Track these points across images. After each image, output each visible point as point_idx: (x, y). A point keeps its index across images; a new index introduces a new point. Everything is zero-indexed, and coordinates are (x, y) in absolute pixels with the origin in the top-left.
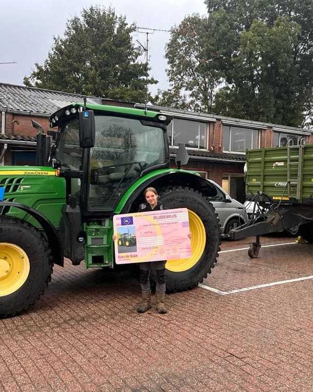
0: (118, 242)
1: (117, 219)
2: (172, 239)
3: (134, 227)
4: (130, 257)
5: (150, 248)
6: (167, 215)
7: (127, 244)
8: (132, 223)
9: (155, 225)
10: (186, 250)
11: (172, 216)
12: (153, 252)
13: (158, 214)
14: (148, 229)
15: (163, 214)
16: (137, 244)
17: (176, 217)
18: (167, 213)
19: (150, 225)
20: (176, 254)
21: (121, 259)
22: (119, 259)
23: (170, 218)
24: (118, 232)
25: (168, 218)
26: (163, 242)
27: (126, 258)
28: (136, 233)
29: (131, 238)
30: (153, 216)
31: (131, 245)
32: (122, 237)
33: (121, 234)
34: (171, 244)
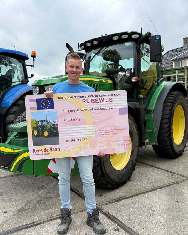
0: (33, 132)
1: (31, 101)
2: (107, 128)
4: (49, 149)
5: (78, 140)
6: (100, 98)
7: (46, 134)
8: (52, 107)
9: (85, 110)
10: (123, 143)
11: (107, 100)
13: (89, 96)
15: (94, 96)
16: (60, 135)
17: (112, 100)
18: (100, 96)
20: (110, 147)
21: (39, 153)
22: (35, 153)
23: (104, 103)
24: (33, 118)
25: (102, 103)
26: (94, 133)
27: (44, 153)
28: (58, 120)
29: (50, 126)
30: (82, 99)
31: (52, 135)
32: (38, 125)
33: (37, 120)
34: (105, 135)
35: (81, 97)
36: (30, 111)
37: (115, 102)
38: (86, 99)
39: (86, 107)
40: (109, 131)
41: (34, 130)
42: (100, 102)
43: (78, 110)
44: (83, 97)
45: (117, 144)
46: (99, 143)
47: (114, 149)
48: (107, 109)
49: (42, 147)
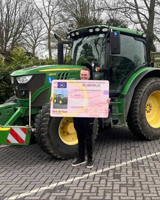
0: (54, 100)
1: (55, 83)
2: (96, 102)
3: (67, 90)
4: (61, 111)
5: (78, 107)
6: (93, 84)
7: (61, 102)
8: (66, 87)
9: (84, 90)
10: (104, 111)
11: (97, 85)
12: (80, 110)
14: (77, 93)
16: (68, 104)
20: (97, 114)
21: (55, 113)
22: (53, 113)
23: (95, 87)
24: (55, 93)
25: (94, 87)
26: (88, 104)
28: (68, 95)
29: (64, 98)
31: (64, 103)
32: (57, 97)
33: (57, 94)
34: (94, 106)
35: (82, 82)
36: (53, 89)
37: (101, 87)
38: (85, 84)
39: (84, 88)
40: (97, 104)
41: (54, 99)
42: (93, 86)
43: (80, 90)
44: (83, 83)
45: (101, 112)
46: (90, 110)
48: (96, 91)
49: (58, 110)
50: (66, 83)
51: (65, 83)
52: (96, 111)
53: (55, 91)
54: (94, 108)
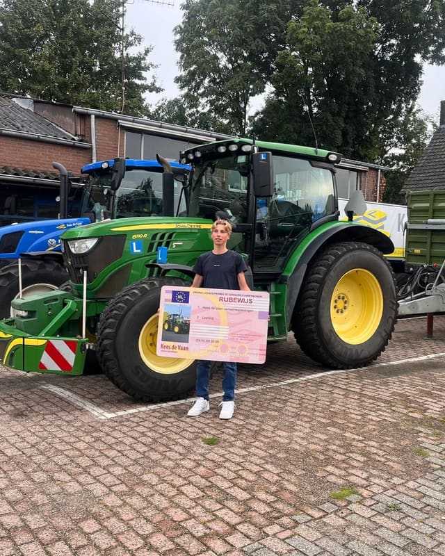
0: (164, 325)
1: (167, 292)
2: (242, 333)
3: (190, 308)
4: (177, 348)
5: (208, 341)
6: (239, 297)
7: (176, 329)
8: (187, 301)
9: (221, 309)
10: (258, 352)
11: (246, 301)
12: (211, 347)
13: (226, 294)
14: (211, 313)
16: (190, 333)
17: (252, 302)
19: (213, 308)
20: (243, 355)
21: (166, 350)
22: (162, 349)
23: (242, 303)
24: (166, 311)
25: (240, 303)
26: (227, 336)
27: (171, 350)
28: (192, 316)
29: (182, 322)
30: (219, 296)
31: (182, 332)
32: (170, 318)
33: (170, 313)
34: (239, 340)
35: (218, 294)
36: (164, 302)
37: (255, 304)
38: (223, 296)
39: (222, 305)
40: (244, 336)
44: (221, 294)
45: (251, 352)
46: (231, 348)
47: (248, 358)
48: (245, 311)
49: (170, 344)
50: (187, 294)
51: (185, 292)
52: (242, 349)
53: (167, 307)
54: (239, 345)
